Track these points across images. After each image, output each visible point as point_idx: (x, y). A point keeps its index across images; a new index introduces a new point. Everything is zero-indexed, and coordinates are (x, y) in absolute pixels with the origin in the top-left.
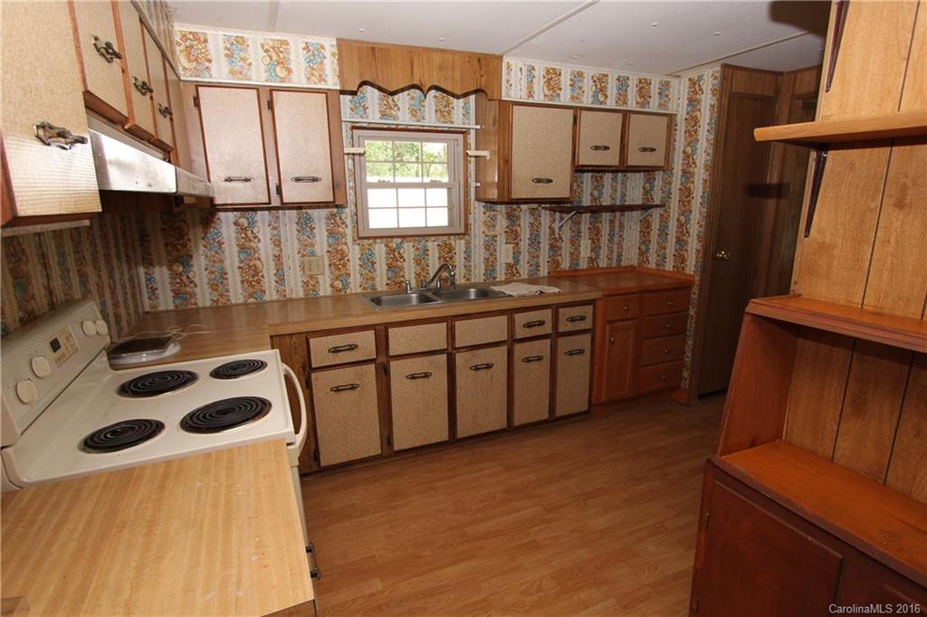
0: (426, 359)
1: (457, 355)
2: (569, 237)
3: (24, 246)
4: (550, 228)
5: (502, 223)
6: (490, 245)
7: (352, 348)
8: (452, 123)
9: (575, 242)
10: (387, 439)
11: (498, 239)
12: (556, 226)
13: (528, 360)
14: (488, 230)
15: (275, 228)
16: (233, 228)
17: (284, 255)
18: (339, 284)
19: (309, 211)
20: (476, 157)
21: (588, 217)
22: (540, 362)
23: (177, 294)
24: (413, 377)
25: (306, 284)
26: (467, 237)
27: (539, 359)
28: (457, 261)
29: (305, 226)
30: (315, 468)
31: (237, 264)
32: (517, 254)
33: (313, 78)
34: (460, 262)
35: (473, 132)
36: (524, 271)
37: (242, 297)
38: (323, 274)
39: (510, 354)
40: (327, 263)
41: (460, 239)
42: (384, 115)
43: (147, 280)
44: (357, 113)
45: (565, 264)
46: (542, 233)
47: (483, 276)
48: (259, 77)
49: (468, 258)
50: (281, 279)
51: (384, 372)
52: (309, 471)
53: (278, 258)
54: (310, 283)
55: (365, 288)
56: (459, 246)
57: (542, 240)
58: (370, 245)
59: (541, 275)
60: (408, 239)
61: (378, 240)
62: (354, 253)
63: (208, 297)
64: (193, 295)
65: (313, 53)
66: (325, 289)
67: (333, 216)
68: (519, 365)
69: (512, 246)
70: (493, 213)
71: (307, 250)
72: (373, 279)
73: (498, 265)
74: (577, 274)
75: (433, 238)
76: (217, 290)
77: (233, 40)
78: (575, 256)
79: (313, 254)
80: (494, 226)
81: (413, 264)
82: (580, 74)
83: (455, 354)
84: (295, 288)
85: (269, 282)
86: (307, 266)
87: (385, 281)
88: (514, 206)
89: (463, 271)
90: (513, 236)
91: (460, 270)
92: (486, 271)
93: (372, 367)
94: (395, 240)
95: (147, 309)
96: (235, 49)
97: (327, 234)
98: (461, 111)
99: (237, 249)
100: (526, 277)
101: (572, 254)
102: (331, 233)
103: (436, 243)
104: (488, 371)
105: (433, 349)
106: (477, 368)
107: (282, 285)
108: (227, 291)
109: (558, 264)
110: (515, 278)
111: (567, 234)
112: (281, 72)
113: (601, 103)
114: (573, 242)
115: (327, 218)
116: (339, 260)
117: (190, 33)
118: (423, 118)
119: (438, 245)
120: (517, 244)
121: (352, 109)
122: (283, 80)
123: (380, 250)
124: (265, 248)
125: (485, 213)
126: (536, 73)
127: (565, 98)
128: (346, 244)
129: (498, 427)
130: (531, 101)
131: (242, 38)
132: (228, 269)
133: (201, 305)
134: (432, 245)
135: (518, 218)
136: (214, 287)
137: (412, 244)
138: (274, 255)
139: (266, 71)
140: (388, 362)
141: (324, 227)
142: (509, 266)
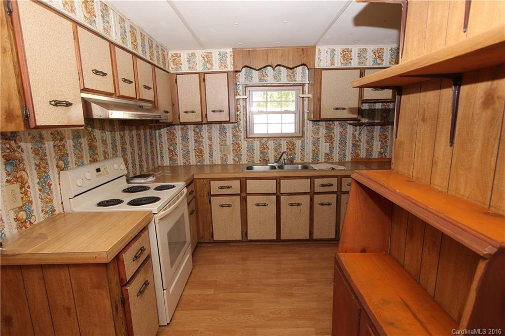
0: (265, 197)
1: (281, 197)
2: (365, 140)
3: (96, 137)
4: (353, 134)
5: (323, 131)
6: (316, 143)
7: (229, 187)
8: (296, 81)
9: (369, 142)
10: (245, 233)
11: (320, 140)
12: (357, 133)
13: (322, 204)
14: (315, 135)
15: (210, 133)
16: (193, 132)
17: (213, 145)
18: (237, 159)
19: (225, 125)
20: (308, 97)
21: (379, 129)
22: (329, 206)
23: (171, 159)
24: (258, 205)
25: (222, 158)
26: (302, 139)
27: (329, 204)
28: (297, 151)
29: (223, 132)
30: (212, 241)
31: (194, 148)
32: (331, 148)
33: (222, 67)
34: (298, 151)
35: (307, 85)
36: (336, 158)
37: (195, 162)
38: (230, 154)
39: (312, 200)
40: (232, 149)
41: (299, 139)
42: (260, 80)
43: (161, 153)
44: (248, 80)
45: (363, 154)
46: (348, 137)
47: (311, 159)
48: (200, 68)
49: (303, 149)
50: (211, 156)
51: (244, 201)
52: (209, 241)
53: (210, 146)
54: (224, 158)
55: (249, 162)
56: (298, 143)
57: (348, 141)
58: (252, 141)
59: (347, 160)
60: (271, 139)
61: (256, 139)
62: (244, 144)
63: (182, 161)
64: (176, 160)
65: (222, 56)
66: (230, 161)
67: (235, 127)
68: (317, 207)
69: (328, 144)
70: (318, 126)
71: (223, 142)
72: (253, 157)
73: (320, 153)
74: (370, 161)
75: (283, 139)
76: (185, 159)
77: (190, 54)
78: (369, 151)
79: (226, 145)
80: (318, 133)
81: (273, 152)
82: (365, 50)
83: (280, 196)
84: (217, 160)
85: (206, 156)
86: (223, 149)
87: (259, 159)
88: (330, 122)
89: (300, 156)
90: (330, 138)
91: (298, 155)
92: (313, 156)
93: (238, 197)
94: (264, 139)
95: (160, 165)
96: (191, 58)
97: (232, 135)
98: (301, 75)
99: (194, 141)
100: (337, 161)
101: (367, 150)
102: (234, 135)
103: (286, 141)
104: (299, 207)
105: (269, 192)
106: (292, 205)
107: (212, 158)
108: (189, 159)
109: (358, 155)
110: (331, 161)
111: (364, 138)
112: (208, 66)
113: (379, 64)
114: (368, 143)
115: (233, 128)
116: (237, 148)
117: (175, 54)
118: (280, 80)
119: (287, 142)
120: (332, 143)
121: (245, 78)
122: (209, 69)
123: (257, 144)
124: (206, 142)
125: (313, 126)
126: (336, 53)
127: (355, 63)
128: (240, 140)
129: (304, 238)
130: (333, 67)
131: (194, 53)
132: (190, 150)
133: (179, 164)
134: (284, 143)
135: (333, 129)
136: (184, 157)
137: (273, 141)
138: (209, 145)
139: (203, 66)
140: (246, 196)
141: (231, 133)
142: (327, 155)
